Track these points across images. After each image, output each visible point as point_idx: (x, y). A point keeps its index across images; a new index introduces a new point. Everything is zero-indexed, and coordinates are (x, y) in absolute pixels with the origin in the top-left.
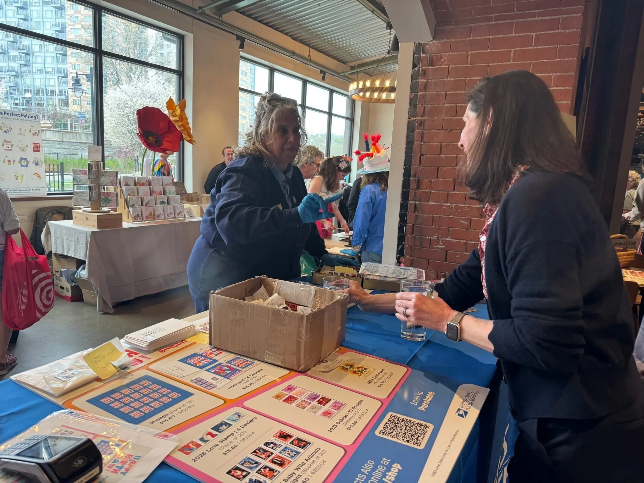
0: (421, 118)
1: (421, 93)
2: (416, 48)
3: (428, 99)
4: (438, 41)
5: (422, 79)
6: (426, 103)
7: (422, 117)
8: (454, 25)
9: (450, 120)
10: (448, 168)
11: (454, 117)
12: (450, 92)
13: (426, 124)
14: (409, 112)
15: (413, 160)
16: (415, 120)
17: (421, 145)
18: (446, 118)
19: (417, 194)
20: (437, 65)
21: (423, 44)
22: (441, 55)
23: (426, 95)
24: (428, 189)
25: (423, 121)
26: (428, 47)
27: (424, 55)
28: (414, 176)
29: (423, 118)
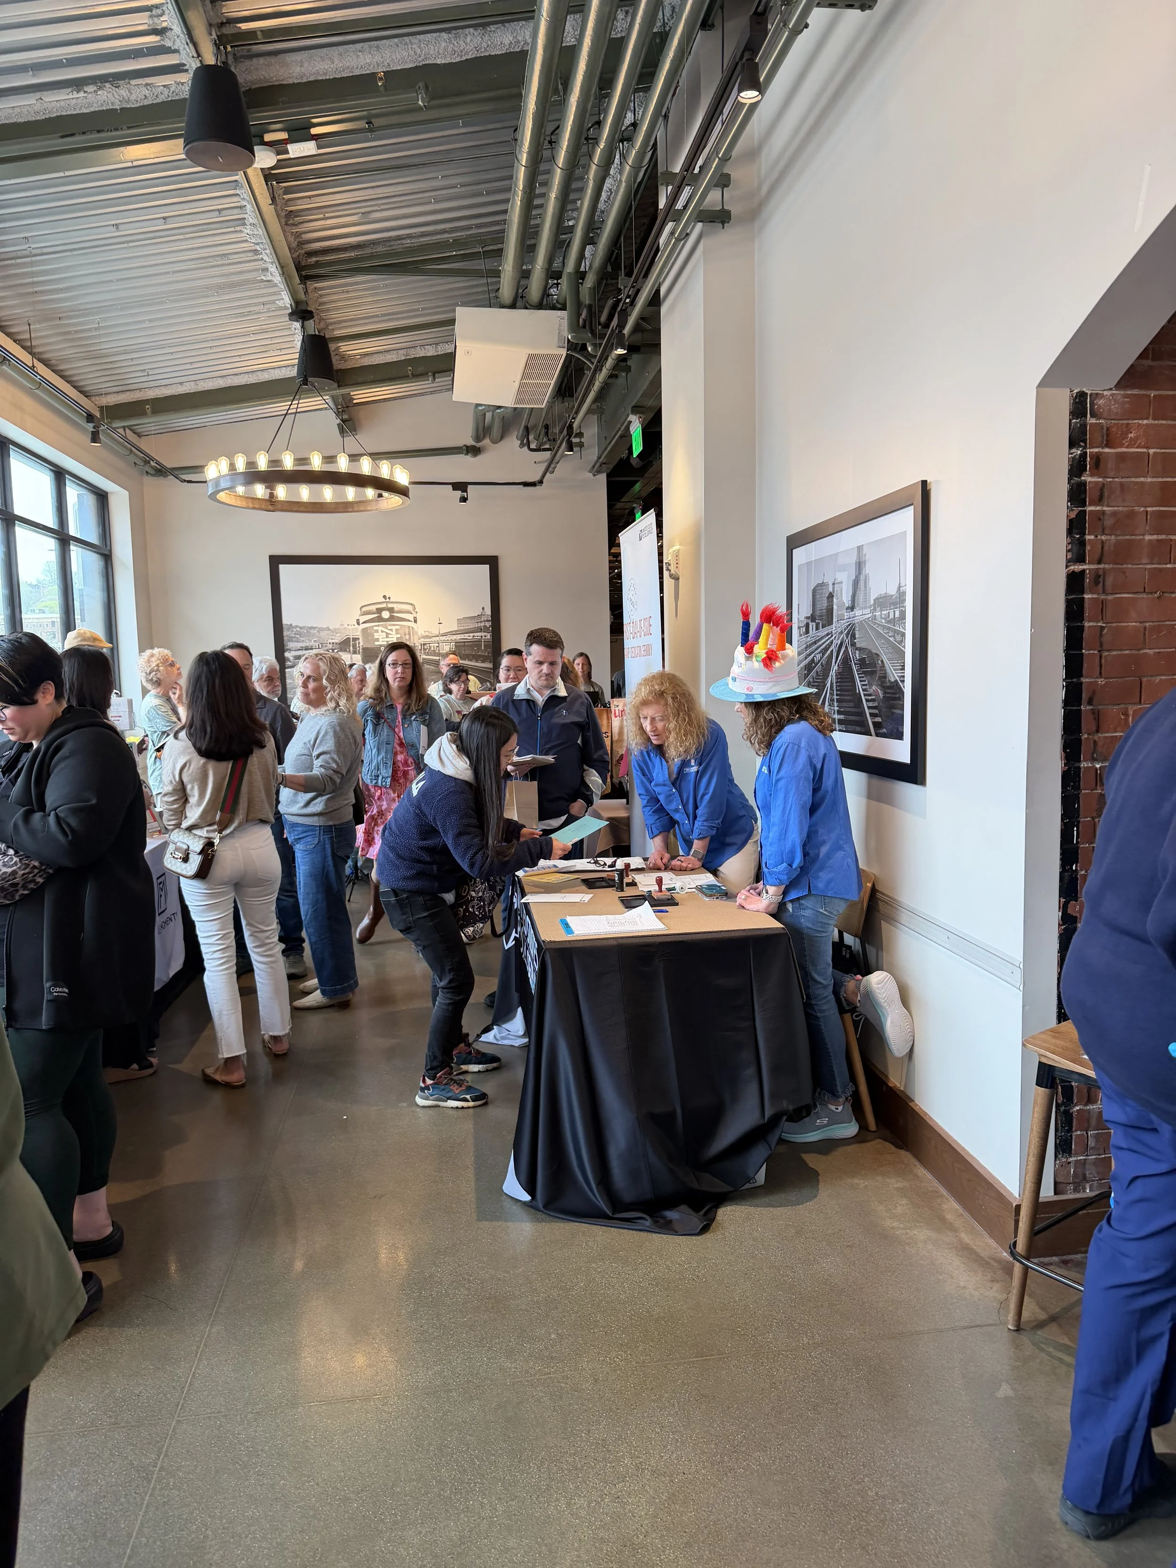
0: (1095, 566)
1: (1092, 508)
2: (1075, 403)
3: (1108, 522)
4: (1122, 392)
5: (1092, 475)
6: (1107, 531)
7: (1099, 563)
8: (1153, 360)
9: (1160, 570)
10: (1163, 677)
11: (1167, 564)
12: (1155, 509)
13: (1109, 581)
14: (1068, 551)
15: (1085, 665)
16: (1083, 571)
17: (1102, 628)
18: (1149, 566)
19: (1100, 744)
20: (1122, 446)
21: (1091, 395)
22: (1128, 424)
23: (1104, 512)
24: (1119, 729)
25: (1101, 573)
26: (1101, 402)
27: (1093, 421)
28: (1090, 702)
29: (1101, 566)
